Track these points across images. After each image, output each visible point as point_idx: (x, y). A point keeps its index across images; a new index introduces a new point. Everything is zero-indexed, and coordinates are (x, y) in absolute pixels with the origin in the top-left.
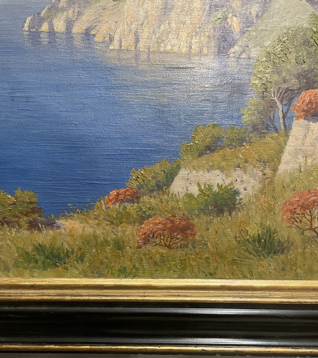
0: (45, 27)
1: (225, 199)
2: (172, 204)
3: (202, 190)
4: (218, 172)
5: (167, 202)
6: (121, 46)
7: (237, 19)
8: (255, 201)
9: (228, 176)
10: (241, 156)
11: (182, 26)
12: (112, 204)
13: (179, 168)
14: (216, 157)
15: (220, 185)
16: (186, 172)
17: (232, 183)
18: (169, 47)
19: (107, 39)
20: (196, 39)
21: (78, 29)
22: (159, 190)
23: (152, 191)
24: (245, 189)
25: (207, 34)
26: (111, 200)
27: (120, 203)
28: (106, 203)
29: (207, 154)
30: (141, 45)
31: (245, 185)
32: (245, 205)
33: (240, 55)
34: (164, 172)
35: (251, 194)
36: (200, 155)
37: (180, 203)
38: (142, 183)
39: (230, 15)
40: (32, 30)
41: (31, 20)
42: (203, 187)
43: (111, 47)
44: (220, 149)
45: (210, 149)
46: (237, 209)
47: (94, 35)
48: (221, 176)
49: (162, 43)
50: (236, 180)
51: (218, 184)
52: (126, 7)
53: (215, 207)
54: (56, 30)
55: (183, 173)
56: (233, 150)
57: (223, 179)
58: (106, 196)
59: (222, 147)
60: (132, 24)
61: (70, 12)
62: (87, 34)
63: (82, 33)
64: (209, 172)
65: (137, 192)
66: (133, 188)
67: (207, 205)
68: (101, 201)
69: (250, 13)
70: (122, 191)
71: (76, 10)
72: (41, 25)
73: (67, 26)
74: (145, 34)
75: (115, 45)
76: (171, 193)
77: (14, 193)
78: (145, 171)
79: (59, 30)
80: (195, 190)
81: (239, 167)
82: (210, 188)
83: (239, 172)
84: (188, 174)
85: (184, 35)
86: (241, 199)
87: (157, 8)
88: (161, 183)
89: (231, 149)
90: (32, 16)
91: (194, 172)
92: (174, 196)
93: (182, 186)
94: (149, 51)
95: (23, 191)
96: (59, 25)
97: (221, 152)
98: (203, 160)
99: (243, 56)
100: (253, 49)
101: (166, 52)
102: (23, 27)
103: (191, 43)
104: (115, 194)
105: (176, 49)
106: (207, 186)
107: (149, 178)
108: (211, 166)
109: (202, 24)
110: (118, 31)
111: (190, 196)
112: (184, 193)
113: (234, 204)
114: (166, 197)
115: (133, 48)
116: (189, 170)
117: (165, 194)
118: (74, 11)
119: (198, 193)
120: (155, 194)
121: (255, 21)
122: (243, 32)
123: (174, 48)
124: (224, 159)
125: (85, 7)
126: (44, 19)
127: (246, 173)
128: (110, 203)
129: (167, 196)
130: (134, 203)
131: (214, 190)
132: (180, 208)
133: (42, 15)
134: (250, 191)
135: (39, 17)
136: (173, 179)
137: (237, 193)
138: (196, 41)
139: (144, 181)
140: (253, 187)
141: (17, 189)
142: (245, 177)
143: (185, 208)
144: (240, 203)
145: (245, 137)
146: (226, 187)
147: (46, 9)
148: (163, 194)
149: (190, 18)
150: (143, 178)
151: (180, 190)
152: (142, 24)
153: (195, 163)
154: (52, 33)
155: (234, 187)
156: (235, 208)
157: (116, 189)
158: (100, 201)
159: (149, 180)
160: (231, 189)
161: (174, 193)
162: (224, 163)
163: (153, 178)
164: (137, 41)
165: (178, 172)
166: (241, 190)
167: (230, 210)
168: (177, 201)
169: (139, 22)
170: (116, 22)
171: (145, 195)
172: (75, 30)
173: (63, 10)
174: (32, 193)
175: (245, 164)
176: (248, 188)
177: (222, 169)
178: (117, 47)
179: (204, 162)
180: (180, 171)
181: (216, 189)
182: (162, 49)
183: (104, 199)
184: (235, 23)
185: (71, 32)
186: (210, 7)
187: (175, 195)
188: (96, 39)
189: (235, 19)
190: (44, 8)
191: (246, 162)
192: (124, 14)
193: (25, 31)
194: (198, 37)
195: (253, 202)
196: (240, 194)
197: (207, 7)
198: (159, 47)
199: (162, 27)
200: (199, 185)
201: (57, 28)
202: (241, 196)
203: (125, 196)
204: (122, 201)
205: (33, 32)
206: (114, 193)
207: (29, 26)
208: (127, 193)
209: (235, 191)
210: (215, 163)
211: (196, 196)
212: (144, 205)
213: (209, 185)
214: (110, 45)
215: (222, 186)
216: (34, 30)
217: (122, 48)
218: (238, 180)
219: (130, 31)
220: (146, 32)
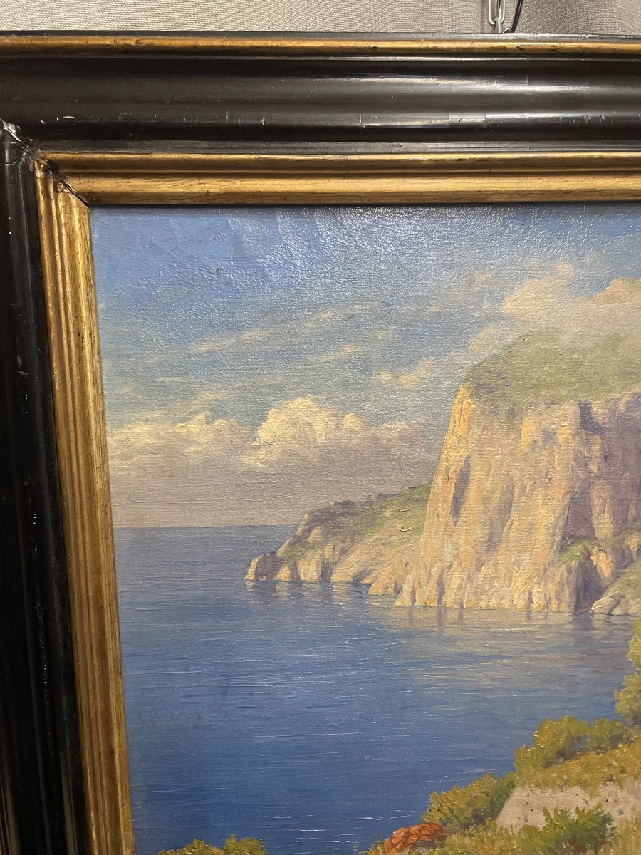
0: (284, 574)
1: (588, 830)
2: (500, 843)
3: (551, 820)
4: (577, 789)
5: (492, 842)
6: (414, 600)
7: (607, 556)
8: (635, 829)
9: (593, 795)
10: (614, 763)
11: (516, 568)
12: (397, 852)
13: (512, 786)
14: (575, 766)
15: (581, 810)
16: (525, 793)
17: (599, 806)
18: (494, 602)
19: (391, 590)
20: (539, 587)
21: (341, 575)
22: (478, 824)
23: (467, 826)
24: (621, 813)
25: (558, 579)
26: (394, 845)
27: (412, 848)
28: (386, 850)
29: (559, 763)
30: (449, 599)
31: (621, 806)
32: (620, 836)
33: (611, 610)
34: (488, 795)
35: (630, 819)
36: (547, 765)
37: (514, 842)
38: (449, 815)
39: (595, 550)
40: (260, 579)
41: (259, 563)
42: (552, 815)
43: (398, 603)
44: (581, 755)
45: (565, 754)
46: (608, 845)
47: (369, 585)
48: (582, 795)
49: (482, 594)
50: (607, 801)
51: (578, 808)
52: (422, 540)
53: (571, 844)
54: (302, 578)
55: (518, 794)
56: (601, 755)
57: (585, 800)
58: (386, 839)
59: (584, 752)
60: (432, 566)
61: (328, 550)
62: (357, 584)
63: (348, 582)
64: (562, 790)
65: (441, 830)
66: (433, 824)
67: (558, 843)
68: (378, 848)
69: (628, 546)
70: (415, 828)
71: (338, 548)
72: (278, 571)
73: (322, 572)
74: (455, 580)
75: (404, 599)
76: (499, 827)
77: (223, 844)
78: (455, 793)
79: (308, 578)
80: (539, 821)
81: (611, 780)
82: (564, 814)
83: (611, 787)
84: (528, 795)
85: (519, 581)
86: (613, 828)
87: (475, 541)
88: (482, 812)
89: (598, 753)
90: (262, 556)
91: (538, 791)
92: (503, 832)
93: (518, 815)
94: (462, 607)
95: (238, 839)
96: (309, 570)
97: (582, 759)
98: (553, 773)
99: (617, 611)
100: (631, 602)
101: (488, 609)
102: (245, 574)
103: (530, 593)
104: (402, 834)
105: (506, 603)
106: (559, 813)
107: (463, 806)
108: (566, 780)
109: (549, 564)
110: (409, 577)
111: (530, 830)
112: (521, 826)
113: (603, 837)
114: (490, 834)
115: (435, 604)
116: (529, 789)
117: (489, 830)
118: (334, 548)
119: (545, 825)
120: (471, 830)
121: (635, 559)
122: (616, 576)
123: (503, 602)
124: (587, 768)
125: (353, 541)
126: (283, 560)
127: (622, 788)
128: (393, 850)
129: (492, 833)
130: (434, 848)
131: (570, 819)
132: (514, 849)
133: (279, 554)
134: (628, 815)
135: (274, 558)
136: (502, 805)
137: (607, 819)
138: (539, 590)
139: (452, 811)
140: (633, 809)
141: (229, 837)
142: (621, 795)
143: (522, 849)
144: (612, 835)
145: (621, 735)
146: (590, 812)
147: (285, 544)
148: (485, 829)
149: (531, 556)
150: (450, 806)
151: (515, 821)
152: (451, 566)
153: (539, 777)
154: (296, 582)
155: (603, 811)
156: (603, 843)
157: (404, 827)
158: (376, 847)
159: (461, 809)
160: (598, 814)
161: (504, 827)
162: (586, 776)
163: (468, 804)
164: (442, 592)
165: (511, 793)
166: (615, 815)
167: (596, 847)
168: (509, 839)
169: (446, 564)
170: (406, 564)
171: (454, 834)
172: (336, 577)
173: (314, 546)
174: (255, 843)
175: (620, 775)
176: (625, 811)
177: (584, 785)
178: (407, 602)
179: (555, 775)
180: (515, 792)
181: (573, 816)
182: (483, 604)
183: (382, 844)
184: (603, 563)
185: (329, 582)
186: (563, 539)
187: (506, 830)
188: (372, 591)
189: (603, 555)
190: (282, 544)
191: (623, 771)
192: (420, 552)
193: (248, 580)
194: (542, 584)
195: (634, 831)
196: (612, 820)
197: (558, 538)
198: (478, 600)
199: (484, 571)
200: (546, 812)
201: (305, 575)
202: (614, 824)
203: (419, 838)
204: (414, 846)
205: (263, 581)
206: (401, 832)
207: (256, 572)
208: (423, 832)
209: (604, 816)
210: (573, 775)
211: (541, 829)
212: (451, 850)
213: (562, 811)
214: (395, 598)
215: (583, 810)
216: (265, 578)
217: (417, 604)
218: (611, 799)
219: (430, 577)
220: (456, 578)
